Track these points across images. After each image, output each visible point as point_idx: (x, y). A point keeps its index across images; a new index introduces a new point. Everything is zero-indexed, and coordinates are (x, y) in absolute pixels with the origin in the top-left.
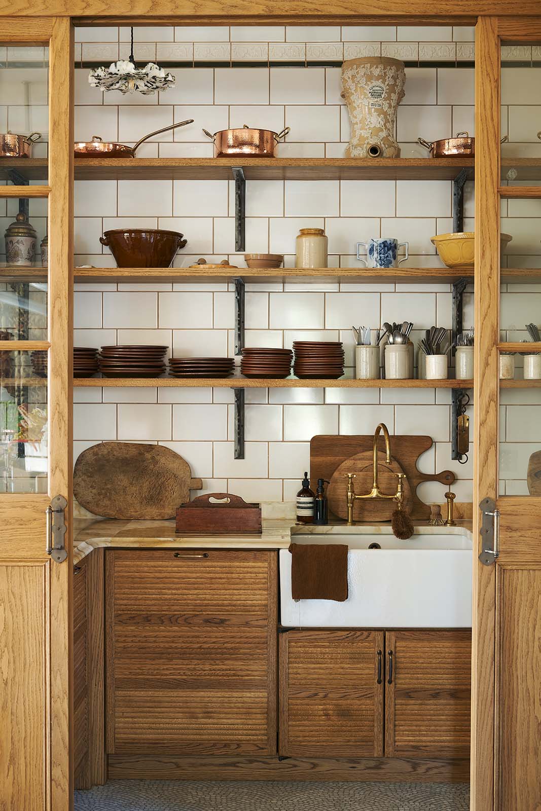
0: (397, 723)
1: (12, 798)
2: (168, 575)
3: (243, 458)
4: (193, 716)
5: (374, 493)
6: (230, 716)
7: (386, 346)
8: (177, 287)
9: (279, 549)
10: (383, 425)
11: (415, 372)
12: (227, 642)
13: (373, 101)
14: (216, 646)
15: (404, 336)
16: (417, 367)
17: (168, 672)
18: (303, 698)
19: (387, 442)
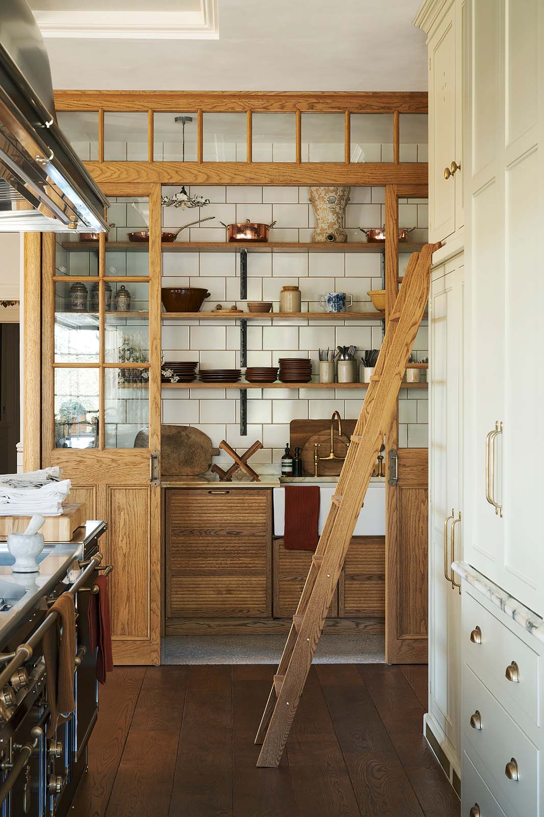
0: (346, 596)
1: (128, 621)
2: (204, 505)
3: (246, 435)
4: (219, 593)
5: (332, 456)
6: (243, 593)
7: (339, 362)
8: (202, 323)
9: (273, 488)
10: (336, 412)
11: (356, 378)
12: (241, 547)
13: (329, 205)
14: (235, 548)
15: (350, 356)
16: (359, 375)
17: (204, 566)
18: (288, 581)
19: (339, 423)
